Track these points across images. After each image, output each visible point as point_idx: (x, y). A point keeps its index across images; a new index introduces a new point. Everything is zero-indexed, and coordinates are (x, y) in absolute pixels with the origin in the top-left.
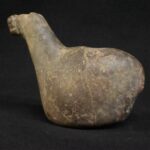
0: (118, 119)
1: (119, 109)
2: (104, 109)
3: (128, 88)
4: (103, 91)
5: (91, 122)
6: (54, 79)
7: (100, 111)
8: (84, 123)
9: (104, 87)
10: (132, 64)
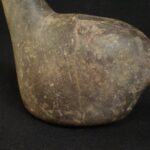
0: (114, 119)
1: (117, 108)
2: (95, 107)
3: (132, 81)
4: (96, 84)
5: (77, 121)
6: (32, 59)
7: (90, 109)
8: (68, 121)
9: (98, 79)
10: (141, 49)
